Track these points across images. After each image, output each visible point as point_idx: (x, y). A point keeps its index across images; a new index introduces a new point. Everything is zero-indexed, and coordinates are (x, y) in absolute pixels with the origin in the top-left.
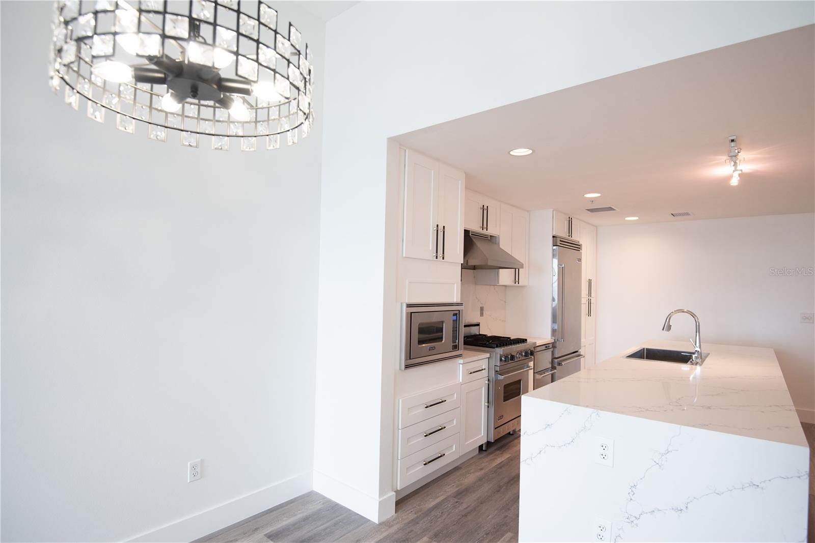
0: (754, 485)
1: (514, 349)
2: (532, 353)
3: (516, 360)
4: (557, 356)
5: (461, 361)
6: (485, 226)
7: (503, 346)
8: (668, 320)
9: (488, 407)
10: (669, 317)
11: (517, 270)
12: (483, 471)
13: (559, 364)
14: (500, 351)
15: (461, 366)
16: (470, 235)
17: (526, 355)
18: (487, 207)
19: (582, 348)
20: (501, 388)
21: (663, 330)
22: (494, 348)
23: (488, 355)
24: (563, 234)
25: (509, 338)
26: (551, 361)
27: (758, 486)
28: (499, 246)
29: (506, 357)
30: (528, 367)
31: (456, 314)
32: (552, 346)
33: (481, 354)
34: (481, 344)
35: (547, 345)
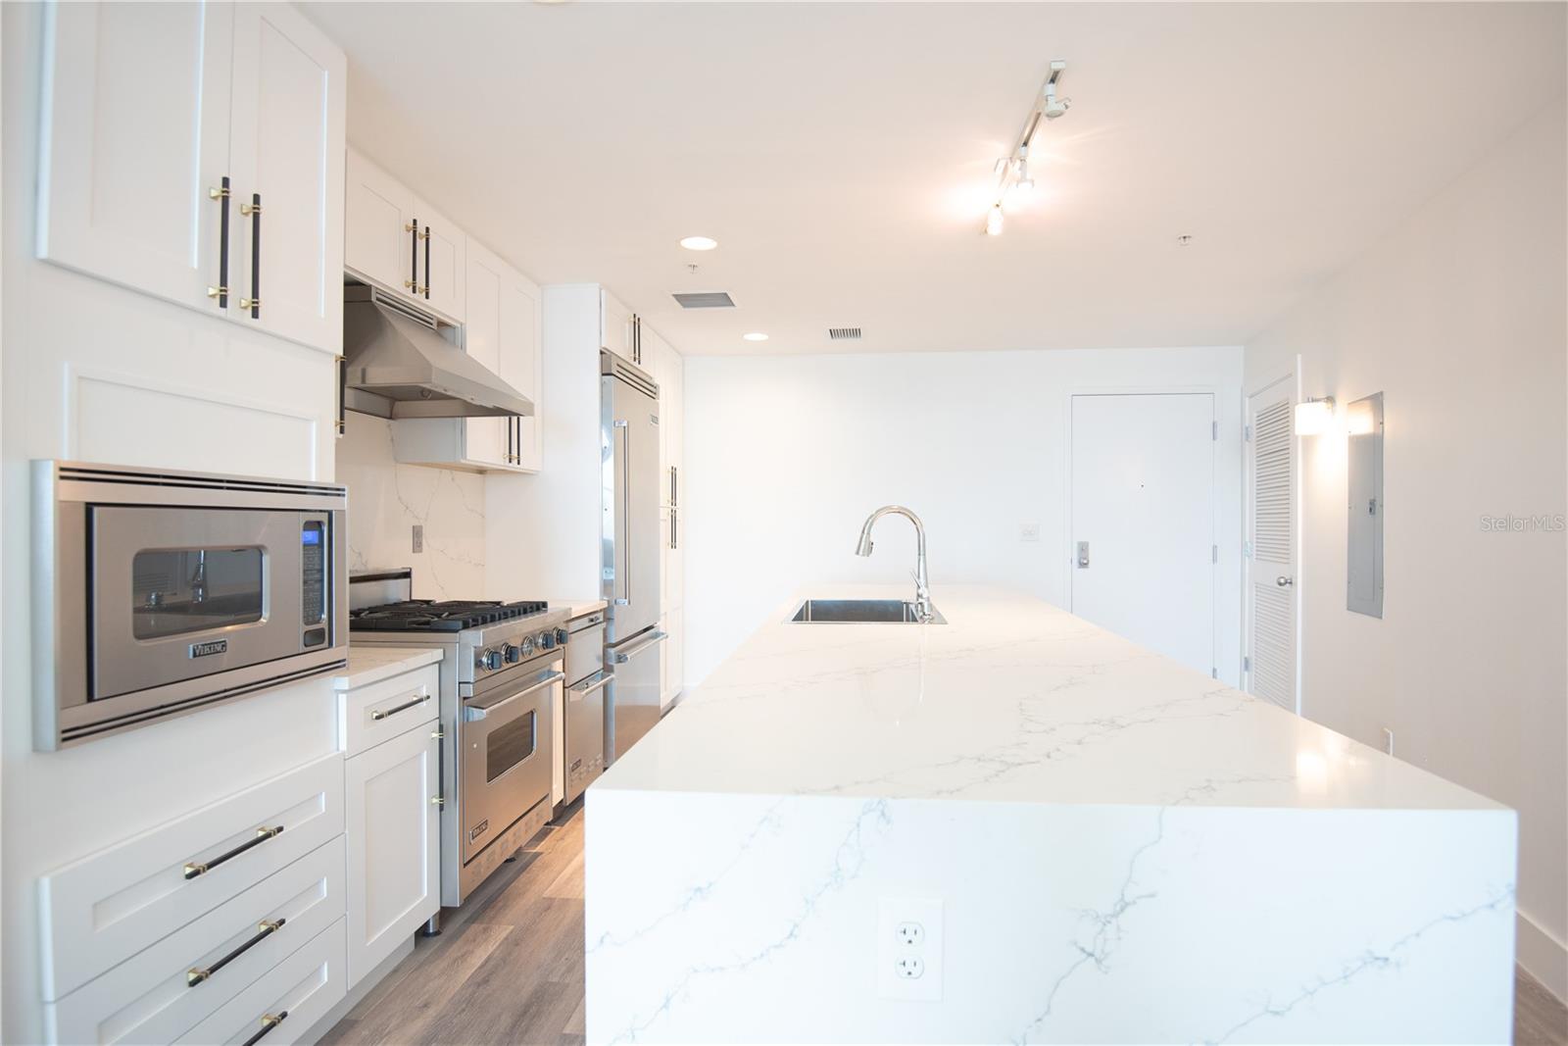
0: (1377, 959)
1: (514, 630)
2: (561, 637)
3: (521, 660)
4: (614, 641)
5: (340, 681)
6: (421, 283)
7: (484, 622)
8: (866, 532)
9: (441, 808)
10: (870, 523)
11: (514, 419)
12: (432, 1012)
13: (620, 659)
14: (475, 638)
15: (343, 698)
16: (373, 299)
17: (546, 645)
18: (427, 229)
19: (662, 618)
20: (480, 747)
21: (858, 553)
22: (456, 631)
23: (437, 654)
24: (622, 348)
25: (498, 603)
26: (600, 652)
27: (1386, 959)
28: (463, 347)
29: (493, 654)
30: (551, 673)
31: (320, 524)
32: (604, 617)
33: (415, 654)
34: (414, 623)
35: (591, 617)
